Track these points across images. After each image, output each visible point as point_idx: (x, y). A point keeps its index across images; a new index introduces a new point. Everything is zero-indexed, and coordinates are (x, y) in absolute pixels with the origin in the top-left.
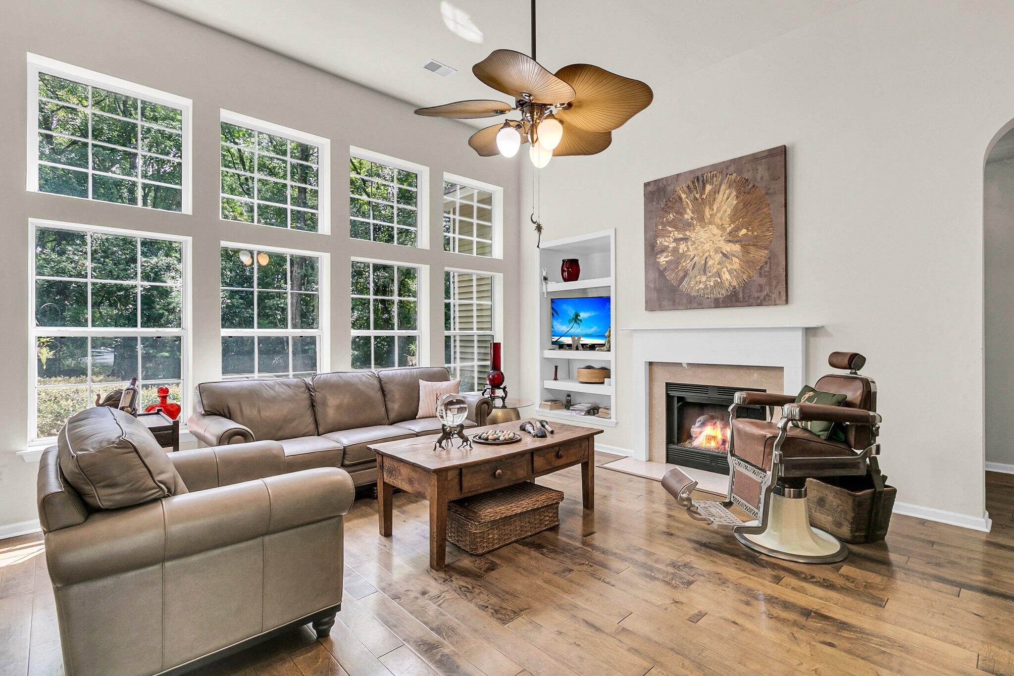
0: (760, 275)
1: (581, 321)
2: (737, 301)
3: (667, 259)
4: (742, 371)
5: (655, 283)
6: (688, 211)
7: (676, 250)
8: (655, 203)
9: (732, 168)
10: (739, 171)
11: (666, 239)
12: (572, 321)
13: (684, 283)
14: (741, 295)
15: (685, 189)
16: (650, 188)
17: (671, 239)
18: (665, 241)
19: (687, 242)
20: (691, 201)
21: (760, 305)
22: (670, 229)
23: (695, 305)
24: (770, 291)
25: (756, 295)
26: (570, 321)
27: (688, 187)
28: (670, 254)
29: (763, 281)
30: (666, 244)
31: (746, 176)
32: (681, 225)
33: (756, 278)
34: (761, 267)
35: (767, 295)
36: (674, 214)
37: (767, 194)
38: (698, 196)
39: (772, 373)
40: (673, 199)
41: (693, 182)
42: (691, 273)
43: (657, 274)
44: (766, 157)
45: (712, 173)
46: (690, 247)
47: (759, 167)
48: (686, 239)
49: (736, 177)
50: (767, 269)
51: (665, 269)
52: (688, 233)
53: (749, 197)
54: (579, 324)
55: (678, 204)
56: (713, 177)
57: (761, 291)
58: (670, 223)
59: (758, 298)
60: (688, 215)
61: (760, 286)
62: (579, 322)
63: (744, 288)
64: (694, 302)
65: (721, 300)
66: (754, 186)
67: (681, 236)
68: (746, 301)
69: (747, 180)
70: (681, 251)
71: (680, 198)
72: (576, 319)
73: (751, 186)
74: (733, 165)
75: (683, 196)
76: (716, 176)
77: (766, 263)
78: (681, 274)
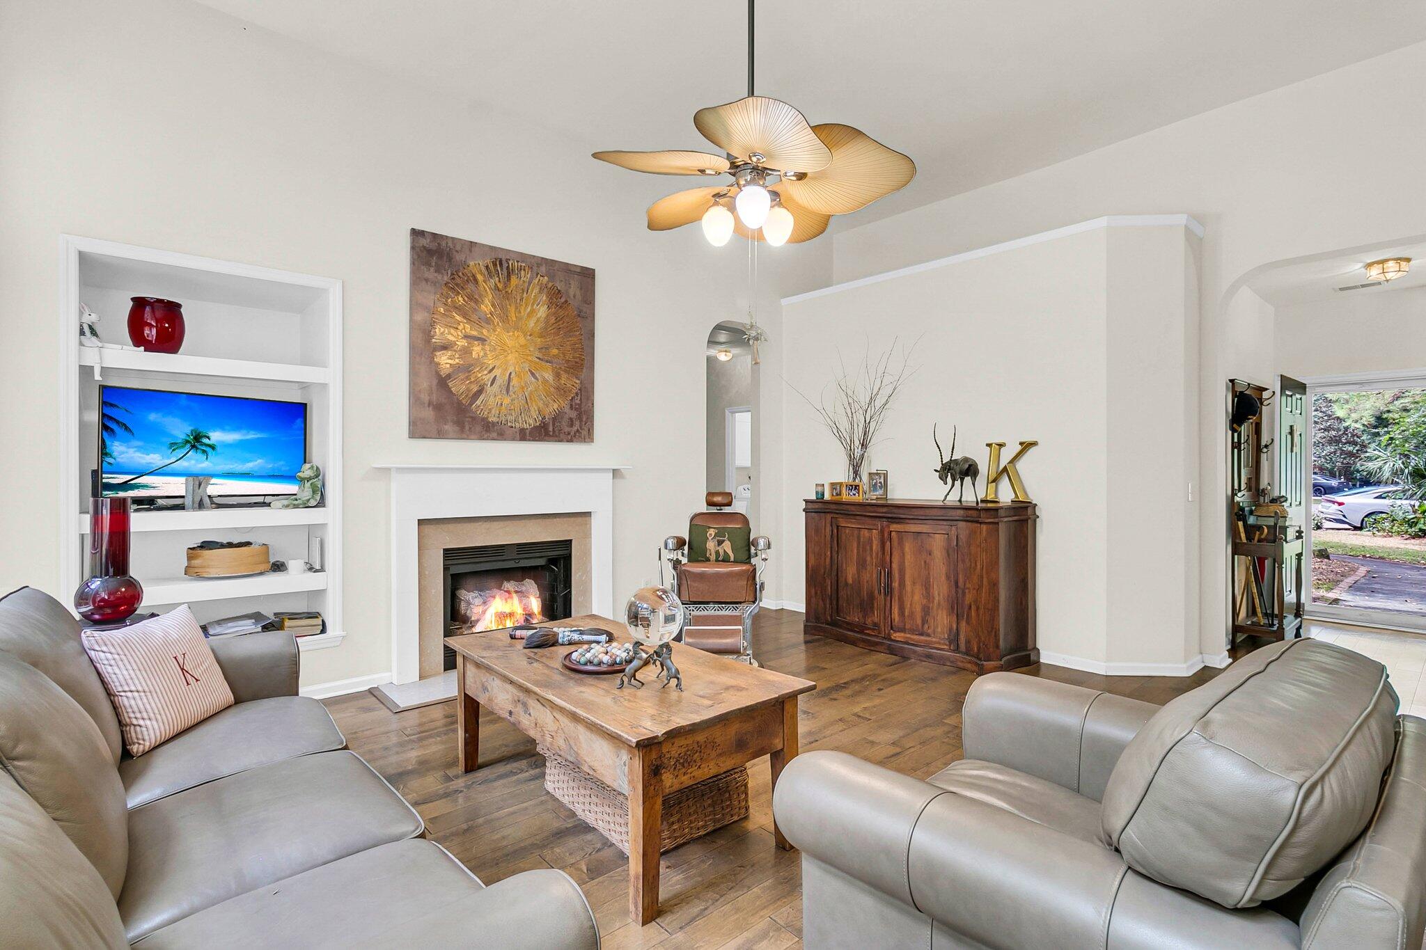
0: (571, 407)
1: (213, 447)
2: (547, 434)
3: (450, 361)
4: (548, 521)
5: (430, 394)
6: (487, 301)
7: (466, 351)
8: (432, 269)
9: (543, 269)
10: (552, 277)
11: (452, 331)
12: (183, 447)
13: (478, 402)
14: (551, 429)
15: (483, 269)
16: (423, 242)
17: (460, 333)
18: (450, 333)
19: (483, 345)
20: (491, 288)
21: (571, 441)
22: (458, 318)
23: (494, 435)
24: (581, 427)
25: (567, 429)
26: (174, 446)
27: (487, 267)
28: (457, 356)
29: (574, 414)
30: (451, 338)
31: (560, 286)
32: (474, 317)
33: (567, 410)
34: (572, 398)
35: (578, 430)
36: (466, 298)
37: (579, 316)
38: (500, 286)
39: (579, 520)
40: (463, 274)
41: (495, 265)
42: (488, 388)
43: (435, 382)
44: (579, 274)
45: (519, 264)
46: (488, 352)
47: (572, 282)
48: (482, 340)
49: (548, 282)
50: (578, 402)
51: (449, 376)
52: (485, 331)
53: (561, 313)
54: (204, 452)
55: (471, 287)
56: (521, 270)
57: (572, 425)
58: (458, 308)
59: (569, 434)
60: (486, 307)
61: (571, 419)
62: (207, 449)
63: (554, 419)
64: (490, 430)
65: (528, 432)
66: (566, 301)
67: (474, 333)
68: (556, 436)
69: (559, 291)
70: (474, 355)
71: (476, 280)
72: (197, 441)
73: (563, 300)
74: (544, 265)
75: (480, 278)
76: (524, 270)
77: (577, 394)
78: (475, 388)
